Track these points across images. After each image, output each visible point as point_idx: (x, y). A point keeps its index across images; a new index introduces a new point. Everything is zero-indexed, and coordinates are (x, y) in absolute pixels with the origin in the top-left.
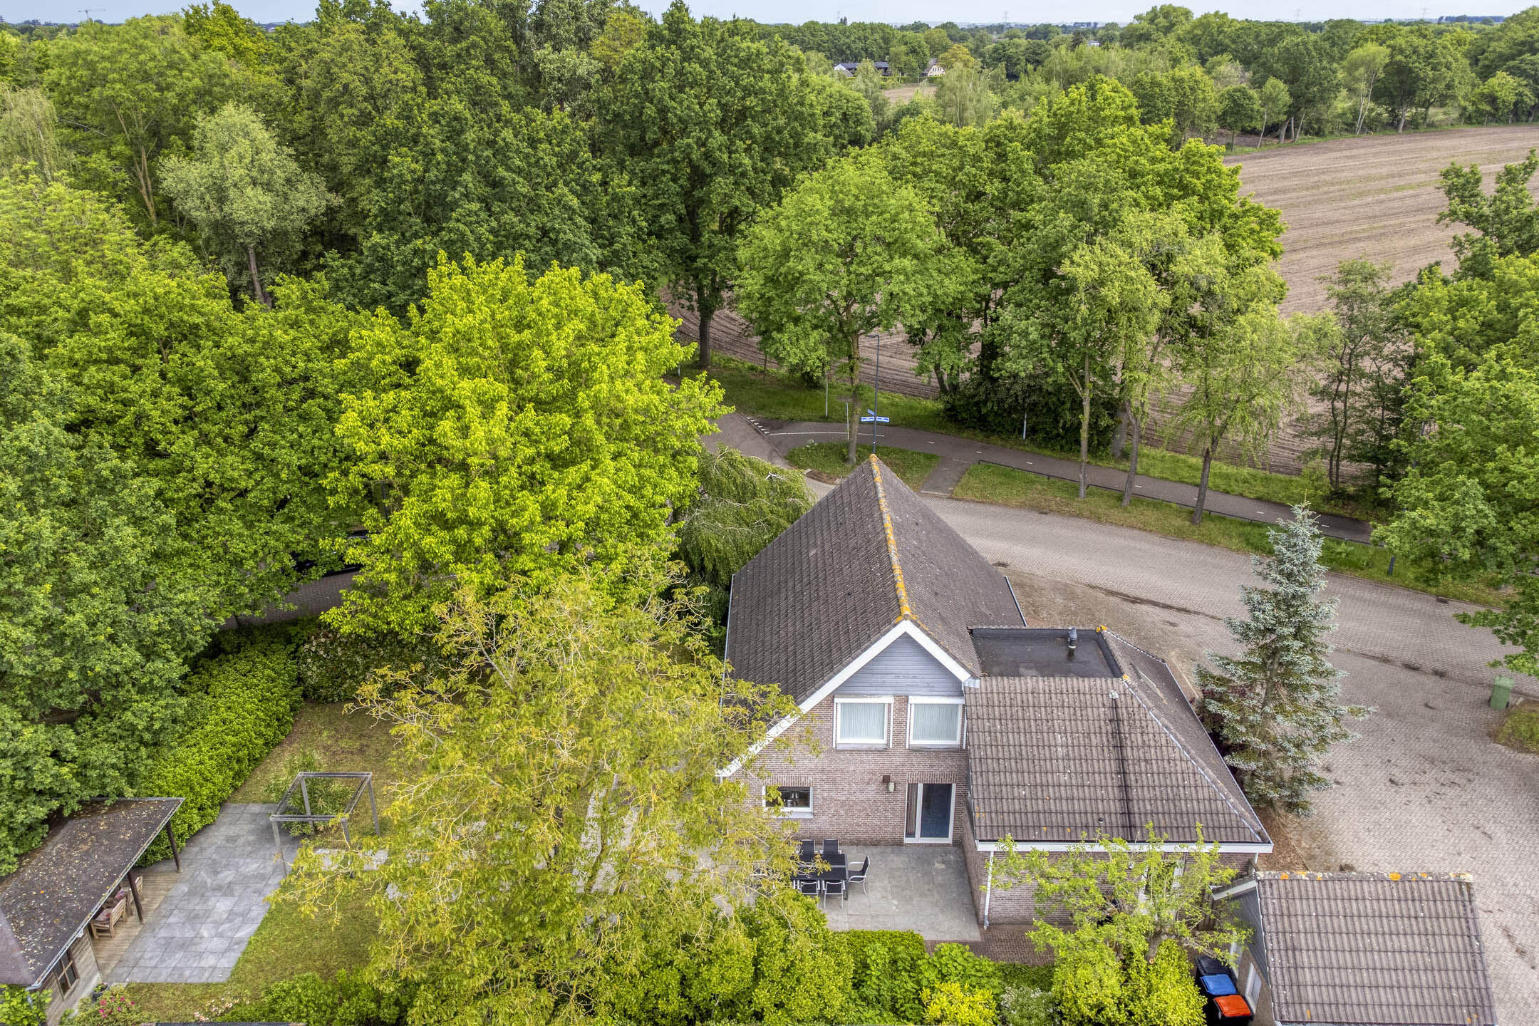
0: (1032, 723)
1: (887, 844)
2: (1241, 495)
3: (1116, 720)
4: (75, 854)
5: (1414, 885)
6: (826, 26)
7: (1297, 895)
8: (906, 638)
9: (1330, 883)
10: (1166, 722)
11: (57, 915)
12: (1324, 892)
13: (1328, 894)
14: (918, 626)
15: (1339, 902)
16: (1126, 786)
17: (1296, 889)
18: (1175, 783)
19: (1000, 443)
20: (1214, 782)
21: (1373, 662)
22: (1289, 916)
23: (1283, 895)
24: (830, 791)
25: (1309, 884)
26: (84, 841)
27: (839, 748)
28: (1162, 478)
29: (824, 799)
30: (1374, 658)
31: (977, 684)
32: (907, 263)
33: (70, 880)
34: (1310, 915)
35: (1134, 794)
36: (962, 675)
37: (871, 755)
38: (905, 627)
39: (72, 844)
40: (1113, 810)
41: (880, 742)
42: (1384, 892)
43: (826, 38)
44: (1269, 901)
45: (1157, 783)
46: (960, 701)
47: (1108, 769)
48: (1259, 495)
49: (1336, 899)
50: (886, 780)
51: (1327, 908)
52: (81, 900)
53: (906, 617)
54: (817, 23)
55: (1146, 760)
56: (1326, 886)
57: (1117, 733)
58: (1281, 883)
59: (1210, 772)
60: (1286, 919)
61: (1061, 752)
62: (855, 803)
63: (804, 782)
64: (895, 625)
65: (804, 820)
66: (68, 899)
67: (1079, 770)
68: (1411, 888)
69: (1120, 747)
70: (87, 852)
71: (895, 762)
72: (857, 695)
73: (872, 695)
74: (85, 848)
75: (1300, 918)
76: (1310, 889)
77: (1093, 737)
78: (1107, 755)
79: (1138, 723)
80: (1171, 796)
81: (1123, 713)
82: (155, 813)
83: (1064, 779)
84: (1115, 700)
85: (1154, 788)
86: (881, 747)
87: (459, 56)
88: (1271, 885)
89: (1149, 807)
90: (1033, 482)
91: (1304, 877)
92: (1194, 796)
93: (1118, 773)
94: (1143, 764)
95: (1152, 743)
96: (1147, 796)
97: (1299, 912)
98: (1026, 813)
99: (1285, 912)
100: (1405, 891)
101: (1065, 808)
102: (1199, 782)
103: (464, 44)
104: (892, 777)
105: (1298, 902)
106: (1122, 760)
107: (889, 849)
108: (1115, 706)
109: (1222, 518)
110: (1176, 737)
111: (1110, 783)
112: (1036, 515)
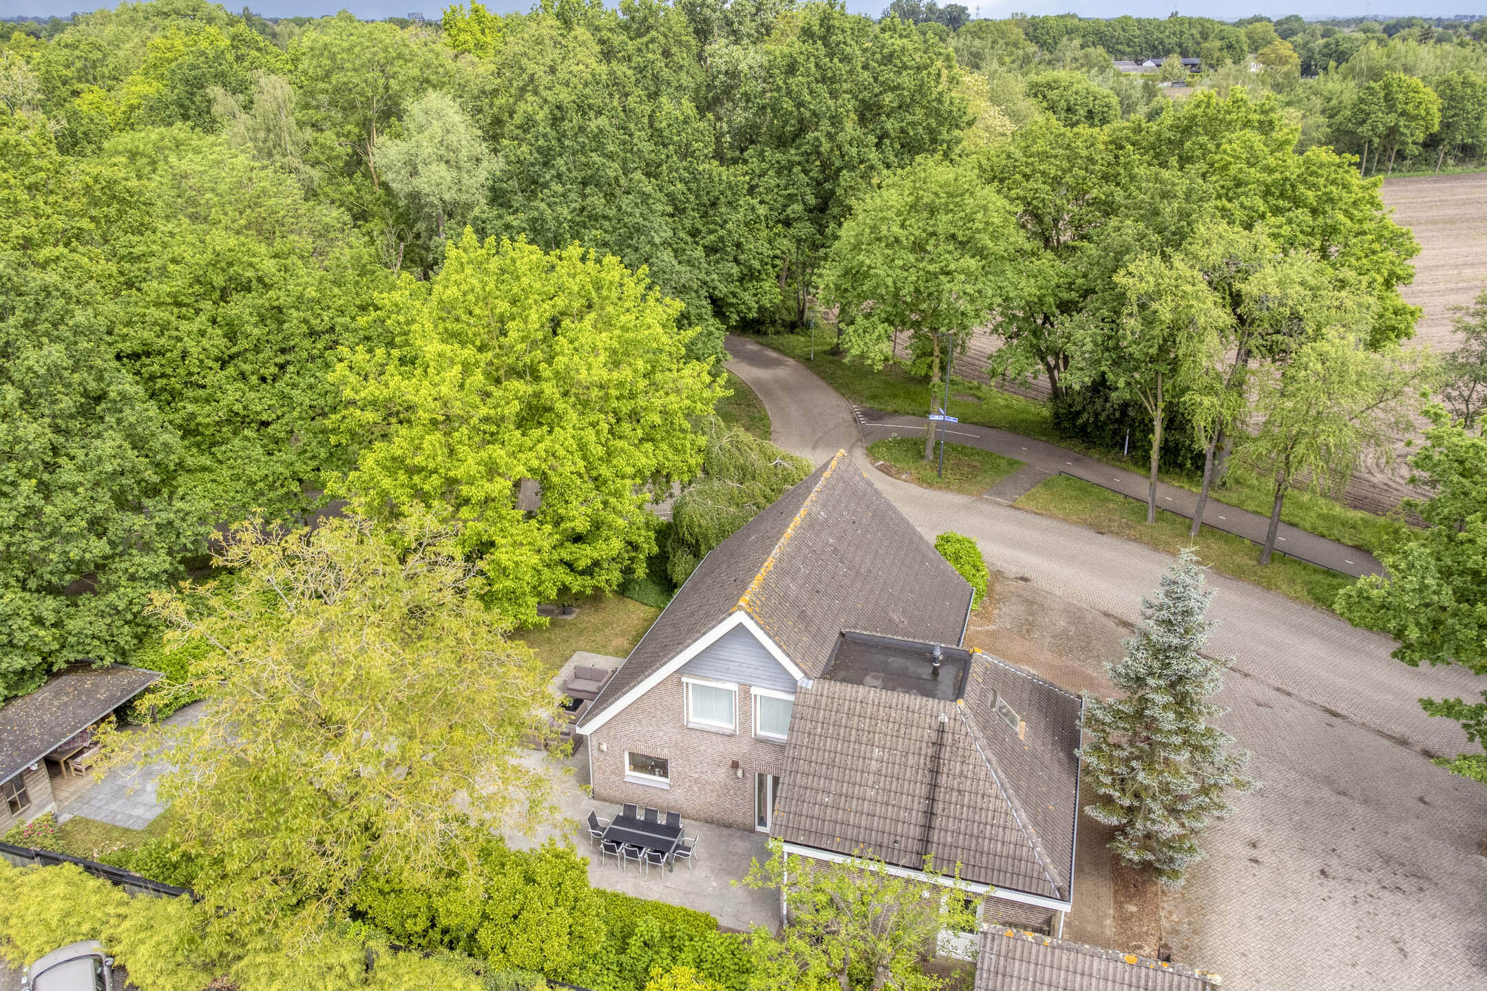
0: (854, 732)
1: (739, 828)
2: (1339, 540)
3: (938, 744)
4: (56, 703)
5: (1151, 973)
6: (1139, 21)
7: (1018, 955)
8: (740, 627)
9: (1057, 951)
10: (991, 756)
11: (18, 749)
12: (1049, 959)
13: (1052, 962)
14: (752, 618)
15: (1063, 973)
16: (932, 814)
17: (1019, 949)
18: (983, 820)
19: (1097, 456)
20: (1024, 826)
21: (1385, 742)
22: (1004, 976)
23: (1003, 953)
24: (684, 766)
25: (1035, 947)
26: (67, 694)
27: (690, 726)
28: (1255, 513)
29: (679, 773)
30: (1390, 737)
31: (810, 684)
32: (972, 263)
33: (41, 724)
34: (1027, 980)
35: (937, 822)
36: (797, 674)
37: (720, 739)
38: (739, 617)
39: (57, 695)
40: (911, 835)
41: (728, 727)
42: (1115, 974)
43: (1138, 32)
44: (987, 955)
45: (964, 816)
46: (791, 698)
47: (917, 791)
48: (1361, 542)
49: (1059, 969)
50: (735, 765)
51: (1047, 976)
52: (42, 740)
53: (740, 608)
54: (1130, 18)
55: (959, 791)
56: (1053, 953)
57: (936, 758)
58: (1005, 940)
59: (1024, 815)
60: (1000, 977)
61: (874, 766)
62: (707, 783)
63: (662, 753)
64: (730, 615)
65: (662, 790)
66: (34, 738)
67: (887, 787)
68: (1147, 976)
69: (935, 772)
70: (65, 704)
71: (740, 749)
72: (704, 678)
73: (718, 680)
74: (65, 699)
75: (1015, 980)
76: (1034, 952)
77: (911, 756)
78: (919, 778)
79: (960, 752)
80: (975, 832)
81: (948, 739)
82: (135, 682)
83: (871, 793)
84: (943, 724)
85: (960, 820)
86: (728, 732)
87: (639, 50)
88: (993, 939)
89: (949, 839)
90: (1106, 500)
91: (1030, 939)
92: (1000, 838)
93: (928, 798)
94: (955, 794)
95: (970, 775)
96: (950, 827)
97: (1016, 974)
98: (824, 821)
99: (1001, 971)
100: (1139, 978)
101: (863, 824)
102: (1009, 824)
103: (645, 39)
104: (741, 763)
105: (1017, 963)
106: (934, 786)
107: (739, 833)
108: (941, 730)
109: (1299, 562)
110: (996, 772)
111: (915, 807)
112: (1091, 534)
